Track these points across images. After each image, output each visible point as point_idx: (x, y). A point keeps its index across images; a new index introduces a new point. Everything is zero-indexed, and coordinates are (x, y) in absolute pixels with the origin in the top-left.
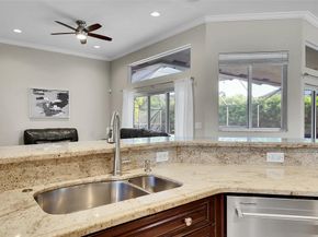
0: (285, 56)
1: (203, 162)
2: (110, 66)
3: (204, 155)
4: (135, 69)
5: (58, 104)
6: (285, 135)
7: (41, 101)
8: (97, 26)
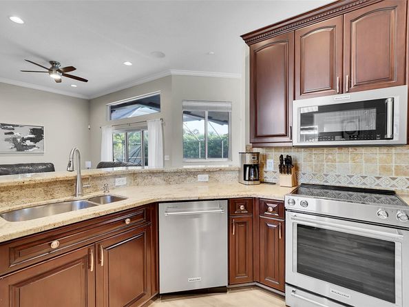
0: (230, 105)
1: (154, 184)
2: (89, 104)
3: (155, 179)
4: (113, 109)
5: (31, 139)
6: (231, 163)
7: (10, 136)
8: (72, 69)
